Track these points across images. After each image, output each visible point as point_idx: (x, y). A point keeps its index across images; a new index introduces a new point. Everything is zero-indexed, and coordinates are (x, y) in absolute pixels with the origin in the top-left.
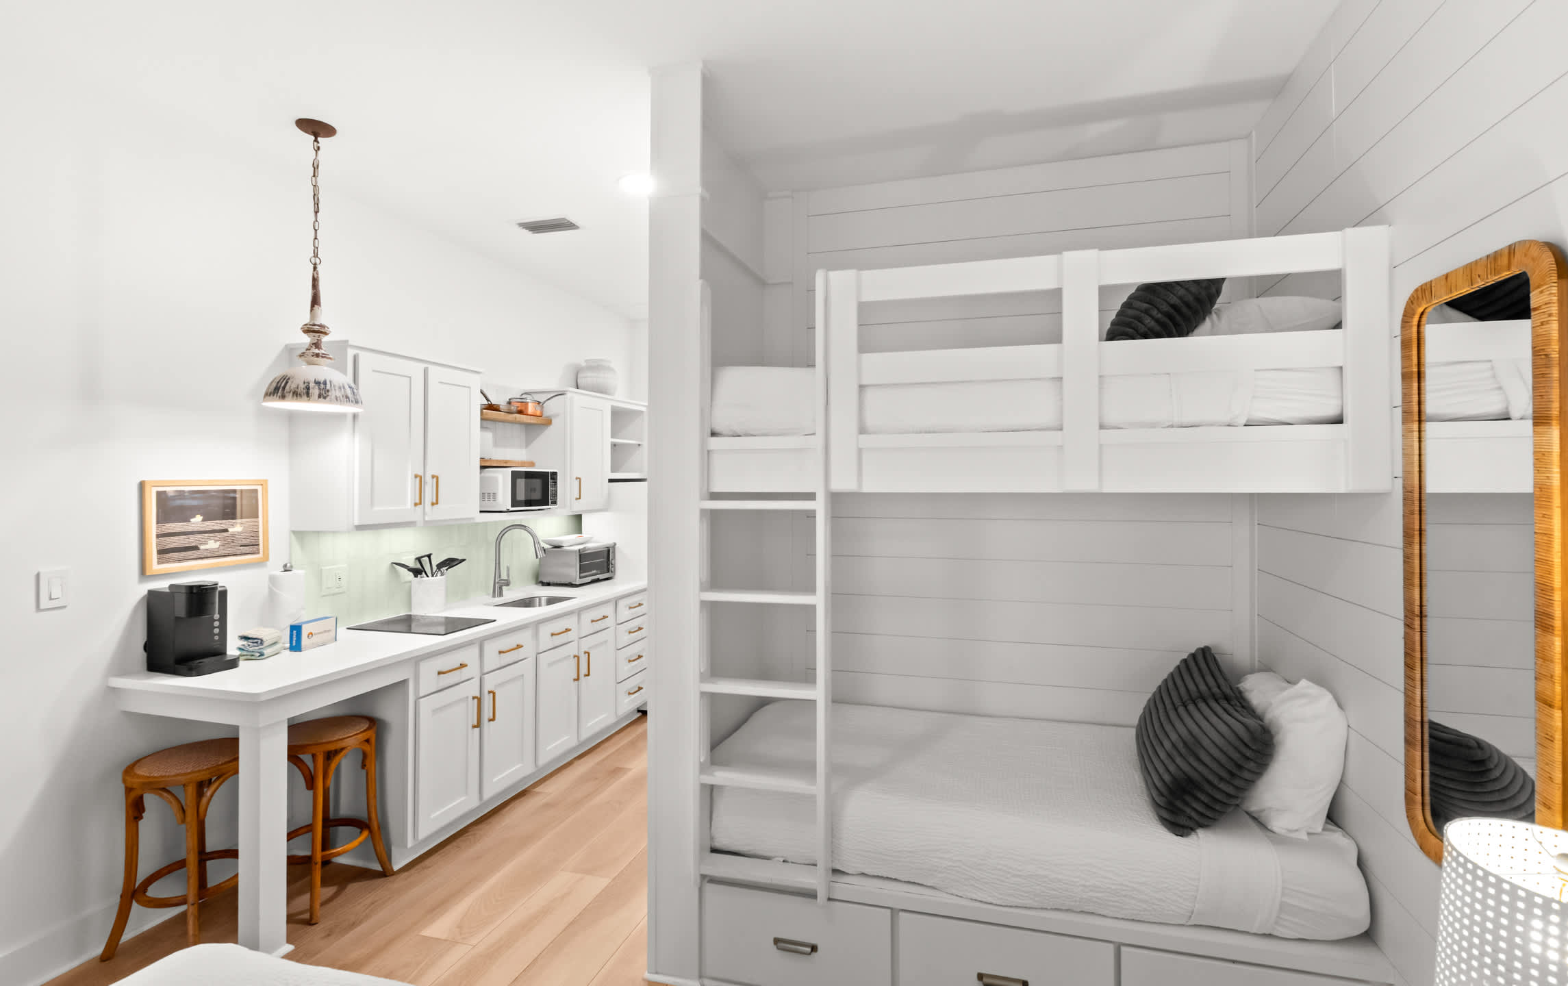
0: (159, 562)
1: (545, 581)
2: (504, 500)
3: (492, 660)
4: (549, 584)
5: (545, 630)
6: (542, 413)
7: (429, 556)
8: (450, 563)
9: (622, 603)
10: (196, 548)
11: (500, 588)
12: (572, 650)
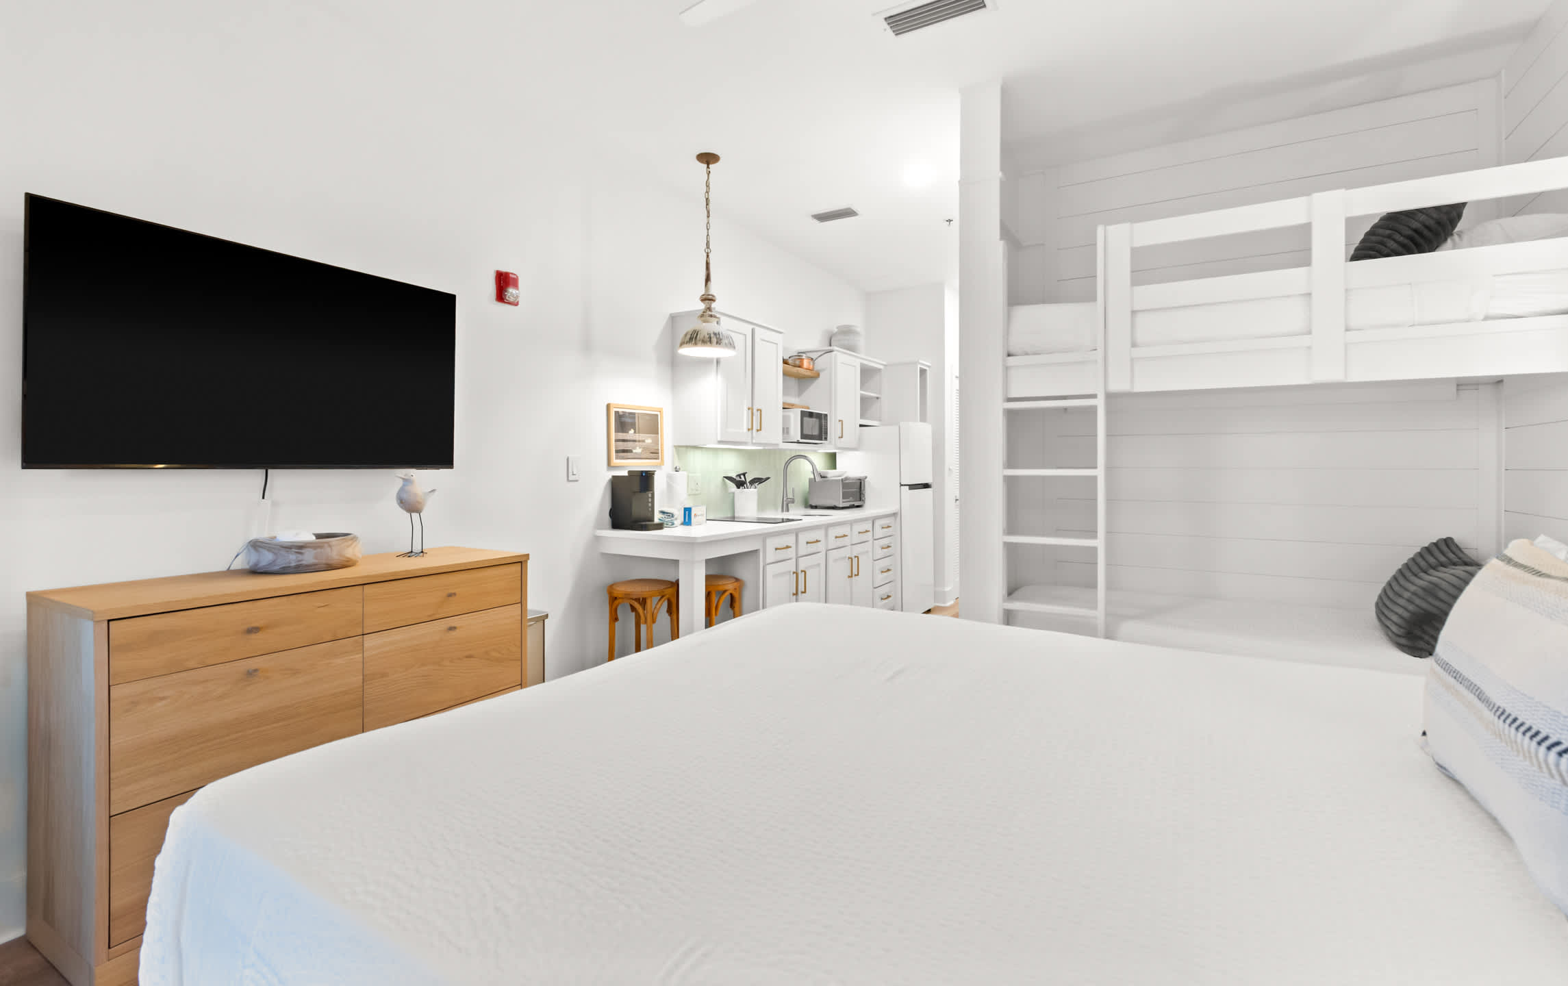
0: (616, 458)
1: (813, 505)
2: (796, 434)
3: (803, 549)
4: (816, 507)
5: (833, 532)
6: (813, 368)
7: (744, 474)
8: (758, 481)
9: (878, 523)
10: (630, 451)
11: (787, 505)
12: (846, 552)
